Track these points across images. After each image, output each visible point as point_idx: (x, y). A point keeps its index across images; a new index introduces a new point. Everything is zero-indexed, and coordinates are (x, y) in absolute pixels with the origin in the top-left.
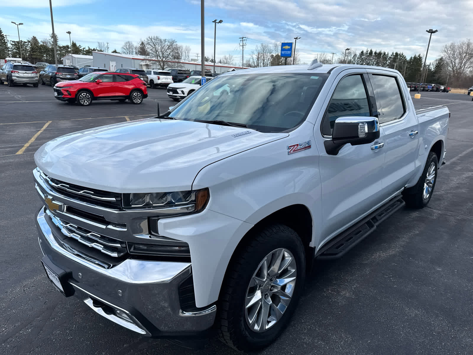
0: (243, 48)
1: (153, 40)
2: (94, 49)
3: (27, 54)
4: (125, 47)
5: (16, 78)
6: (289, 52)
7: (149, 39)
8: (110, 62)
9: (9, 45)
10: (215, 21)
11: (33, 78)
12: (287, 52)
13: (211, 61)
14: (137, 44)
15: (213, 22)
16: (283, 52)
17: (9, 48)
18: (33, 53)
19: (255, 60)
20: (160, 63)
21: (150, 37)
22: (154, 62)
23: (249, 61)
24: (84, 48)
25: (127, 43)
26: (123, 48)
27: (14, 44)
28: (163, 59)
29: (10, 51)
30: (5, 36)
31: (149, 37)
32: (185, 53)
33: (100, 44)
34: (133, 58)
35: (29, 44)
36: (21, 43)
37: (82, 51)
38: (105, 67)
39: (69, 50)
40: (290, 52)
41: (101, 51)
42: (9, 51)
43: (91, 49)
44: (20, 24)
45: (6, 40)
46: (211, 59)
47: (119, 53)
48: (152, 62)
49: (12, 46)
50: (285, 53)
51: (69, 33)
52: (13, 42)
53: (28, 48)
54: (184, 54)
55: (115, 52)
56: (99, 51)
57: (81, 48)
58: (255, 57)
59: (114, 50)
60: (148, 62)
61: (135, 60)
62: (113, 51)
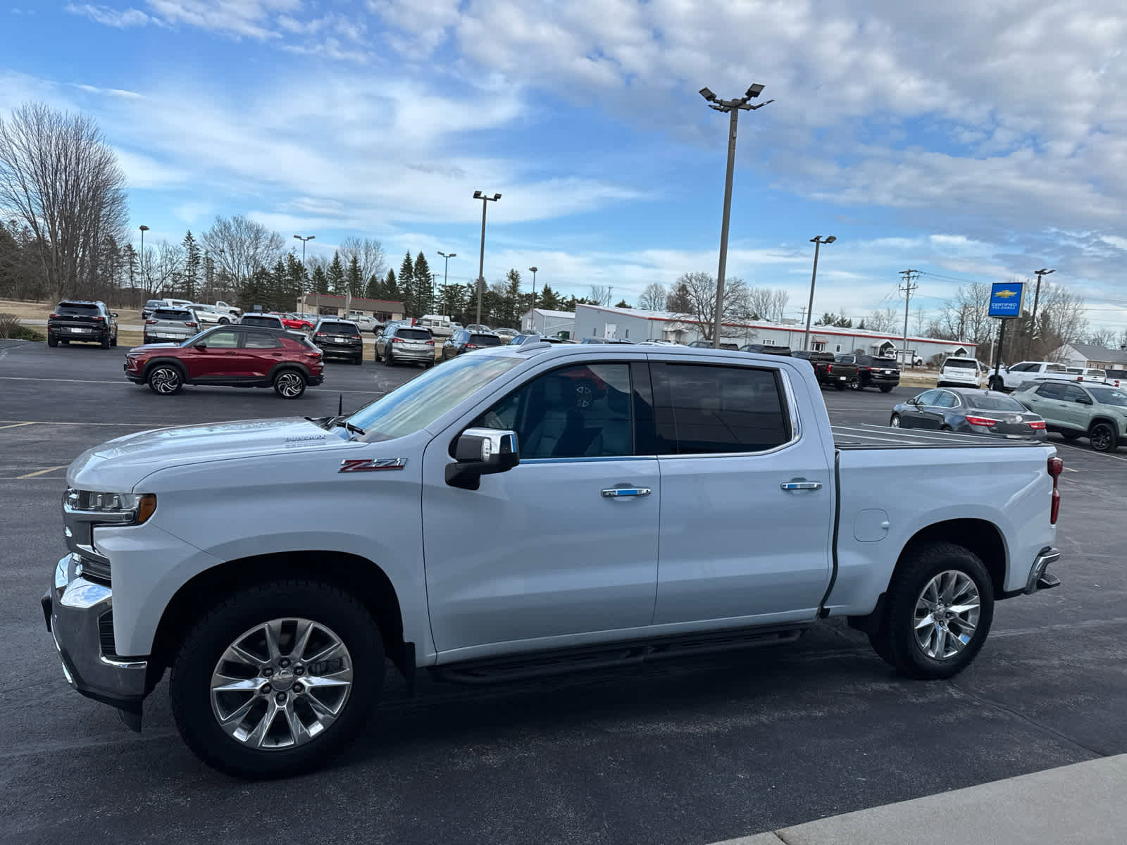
0: (908, 294)
1: (693, 280)
2: (582, 300)
3: (463, 309)
4: (646, 296)
5: (398, 352)
6: (1012, 305)
7: (685, 278)
8: (606, 325)
9: (436, 292)
10: (817, 240)
11: (425, 351)
12: (1007, 304)
13: (841, 323)
14: (669, 289)
15: (812, 241)
16: (996, 306)
17: (434, 297)
18: (472, 306)
19: (955, 322)
20: (703, 327)
21: (689, 275)
22: (690, 326)
23: (937, 324)
24: (564, 298)
25: (652, 287)
26: (642, 297)
27: (443, 289)
28: (710, 320)
29: (436, 302)
30: (432, 277)
31: (687, 276)
32: (775, 306)
33: (596, 289)
34: (652, 317)
35: (470, 290)
36: (456, 288)
37: (560, 303)
38: (595, 335)
39: (537, 301)
40: (1015, 305)
41: (596, 303)
42: (434, 302)
43: (577, 300)
44: (451, 255)
45: (432, 284)
46: (840, 318)
47: (630, 307)
48: (686, 325)
49: (440, 294)
50: (1002, 308)
51: (534, 270)
52: (443, 286)
53: (466, 298)
54: (773, 308)
55: (622, 305)
56: (592, 304)
57: (558, 298)
58: (954, 314)
59: (621, 301)
60: (679, 326)
61: (655, 322)
62: (618, 303)
